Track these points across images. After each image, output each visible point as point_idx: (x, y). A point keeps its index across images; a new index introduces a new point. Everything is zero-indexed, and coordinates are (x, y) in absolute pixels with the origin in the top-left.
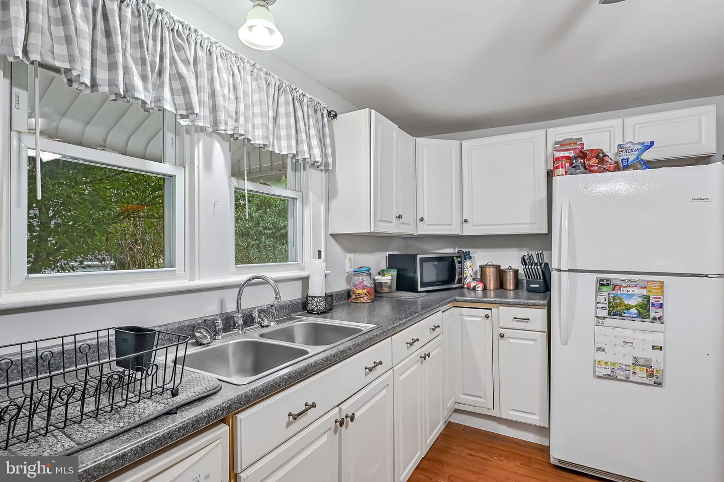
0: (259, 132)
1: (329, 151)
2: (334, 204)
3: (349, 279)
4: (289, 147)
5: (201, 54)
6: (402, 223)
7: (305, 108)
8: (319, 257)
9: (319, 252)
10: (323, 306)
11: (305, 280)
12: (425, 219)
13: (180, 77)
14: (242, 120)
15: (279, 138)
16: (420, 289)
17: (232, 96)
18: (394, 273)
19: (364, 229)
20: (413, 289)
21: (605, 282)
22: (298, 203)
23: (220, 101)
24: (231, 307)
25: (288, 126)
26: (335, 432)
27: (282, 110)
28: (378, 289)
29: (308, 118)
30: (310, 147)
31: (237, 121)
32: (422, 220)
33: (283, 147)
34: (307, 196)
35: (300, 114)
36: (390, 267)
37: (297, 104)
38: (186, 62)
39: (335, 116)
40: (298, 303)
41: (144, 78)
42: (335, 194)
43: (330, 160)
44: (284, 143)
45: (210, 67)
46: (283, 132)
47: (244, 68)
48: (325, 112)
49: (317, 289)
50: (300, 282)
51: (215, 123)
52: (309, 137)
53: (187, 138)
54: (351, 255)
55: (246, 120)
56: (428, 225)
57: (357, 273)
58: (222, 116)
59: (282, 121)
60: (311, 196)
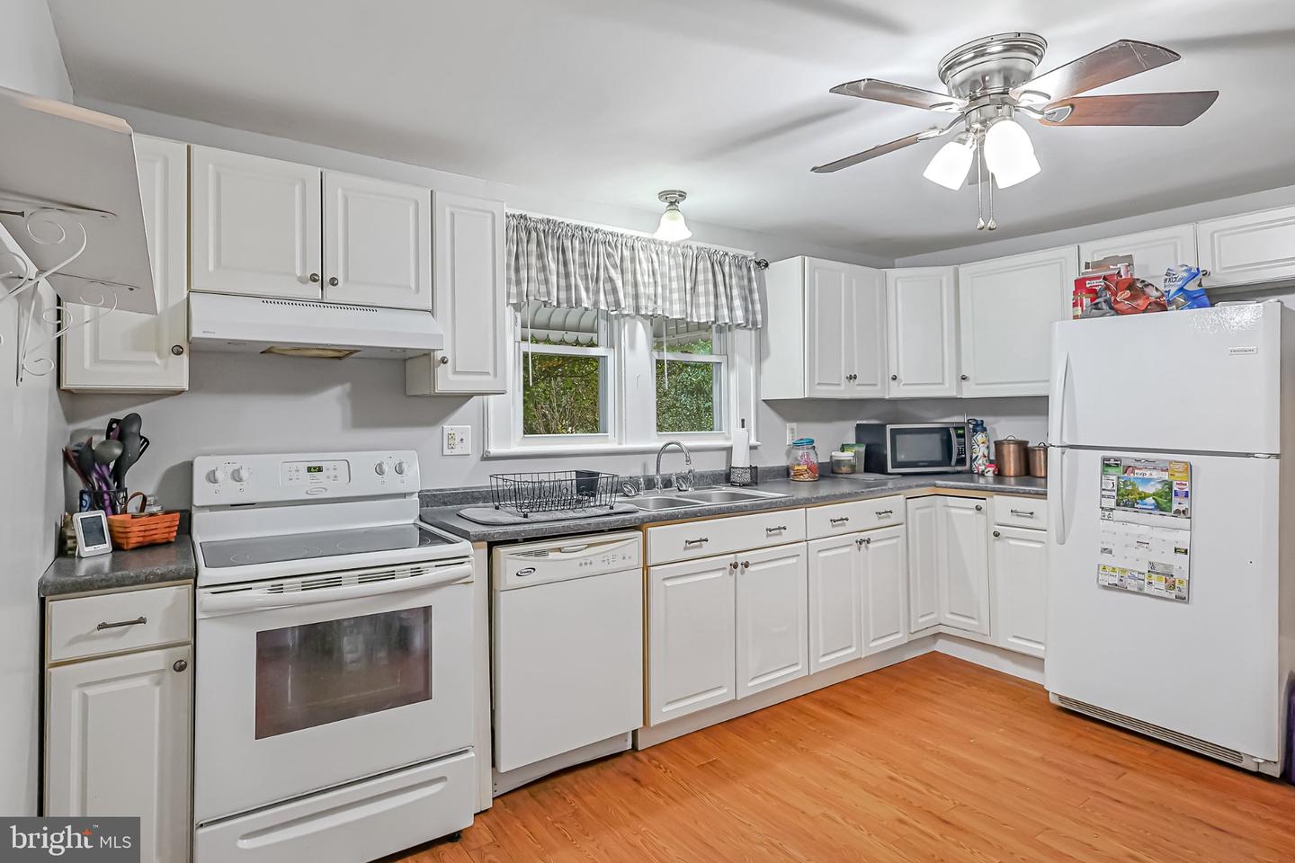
0: (676, 307)
1: (758, 307)
2: (766, 365)
3: (788, 454)
4: (708, 315)
5: (627, 253)
6: (859, 385)
7: (727, 269)
8: (743, 426)
9: (743, 421)
10: (747, 478)
11: (729, 450)
12: (901, 376)
13: (611, 280)
14: (660, 302)
15: (698, 306)
16: (890, 470)
17: (651, 280)
18: (862, 449)
19: (798, 394)
20: (883, 471)
21: (1112, 461)
22: (723, 367)
23: (641, 289)
24: (652, 471)
25: (707, 293)
26: (731, 574)
27: (701, 277)
28: (835, 468)
29: (731, 277)
30: (731, 309)
31: (655, 303)
32: (894, 378)
33: (703, 315)
34: (733, 361)
35: (719, 278)
36: (858, 441)
37: (717, 268)
38: (615, 266)
39: (767, 265)
40: (722, 475)
41: (587, 290)
42: (768, 354)
43: (759, 317)
44: (703, 311)
45: (633, 260)
46: (702, 300)
47: (662, 251)
48: (752, 265)
49: (741, 460)
50: (724, 453)
51: (637, 309)
52: (730, 298)
53: (616, 322)
54: (794, 425)
55: (664, 299)
56: (904, 385)
57: (797, 445)
58: (643, 302)
59: (701, 289)
60: (737, 358)
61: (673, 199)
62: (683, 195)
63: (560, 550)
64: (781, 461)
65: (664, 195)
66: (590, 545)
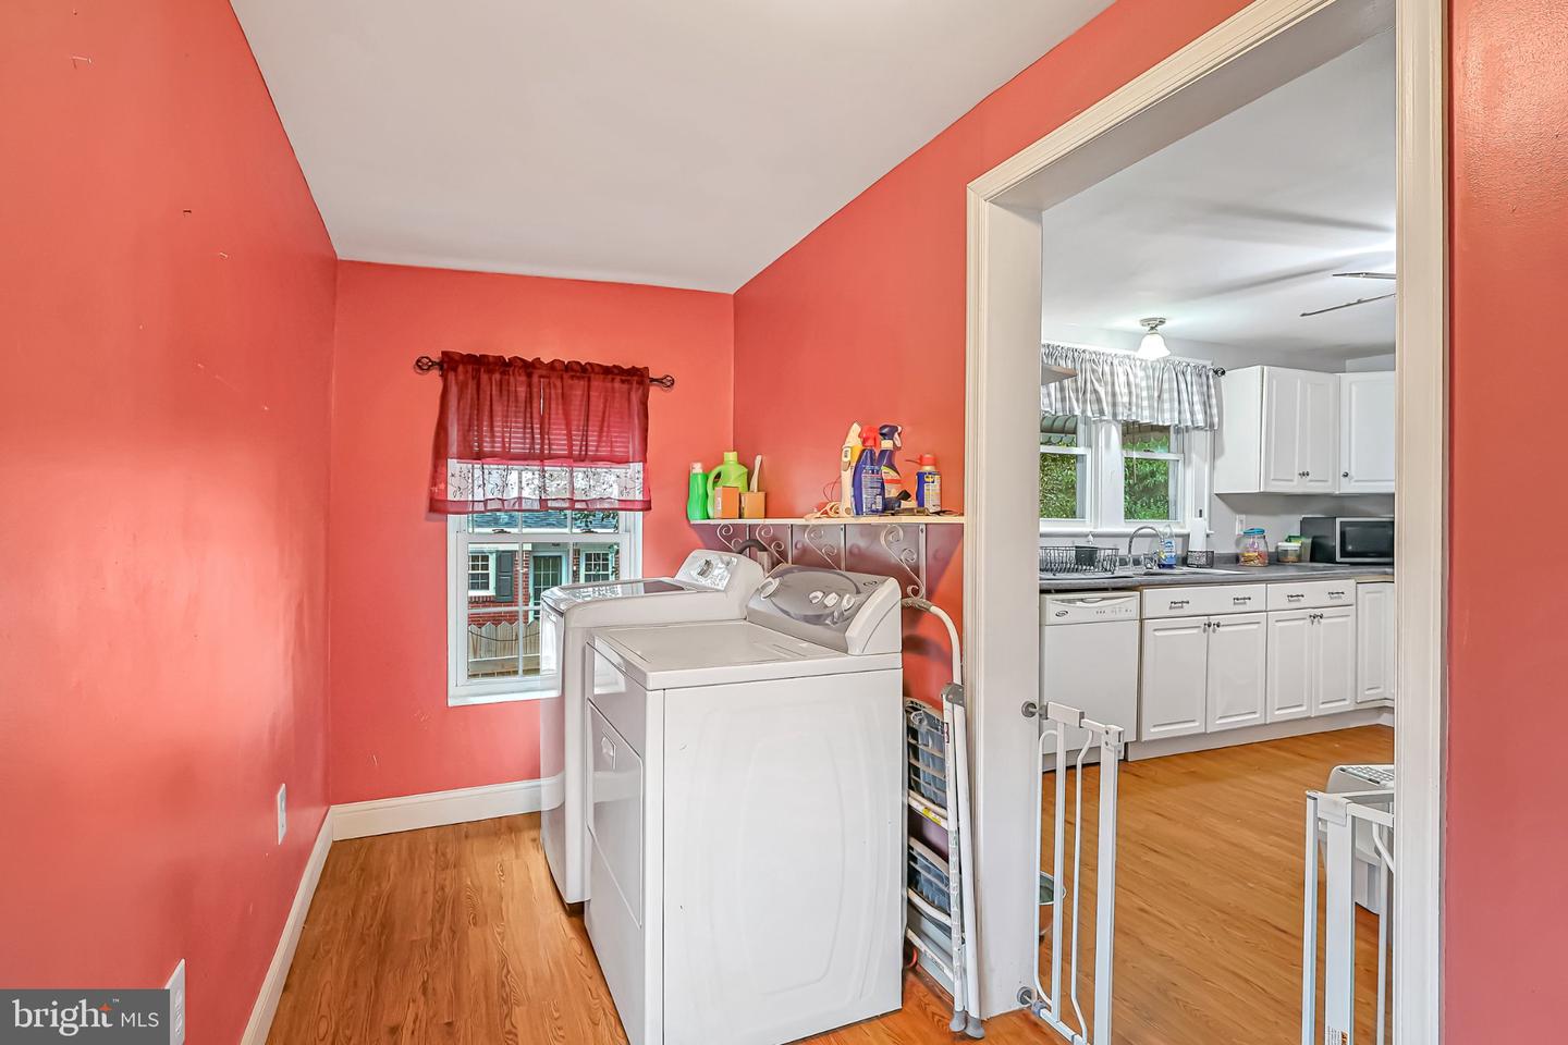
0: (1146, 413)
1: (1215, 411)
2: (1218, 463)
3: (1238, 543)
4: (1172, 419)
5: (1107, 369)
6: (1311, 481)
7: (1189, 378)
8: (1201, 516)
9: (1201, 511)
10: (1203, 560)
11: (1186, 537)
12: (1352, 473)
13: (1096, 391)
14: (1134, 409)
15: (1163, 411)
16: (1338, 559)
17: (1126, 391)
18: (1309, 541)
19: (1253, 489)
20: (1331, 560)
22: (1180, 463)
23: (1119, 399)
24: (1123, 552)
25: (1171, 400)
26: (1205, 631)
27: (1166, 386)
28: (1282, 558)
29: (1192, 384)
30: (1192, 414)
31: (1130, 410)
32: (1346, 475)
33: (1166, 419)
34: (1190, 458)
35: (1183, 386)
36: (1303, 534)
37: (1181, 378)
38: (1099, 381)
39: (1223, 373)
40: (1180, 558)
41: (1077, 400)
42: (1222, 453)
43: (1216, 420)
44: (1167, 415)
45: (1112, 374)
46: (1167, 406)
47: (1135, 365)
48: (1211, 373)
49: (1198, 545)
50: (1180, 539)
51: (1115, 415)
52: (1191, 404)
53: (1093, 426)
54: (1243, 517)
55: (1137, 406)
56: (1356, 481)
57: (1247, 534)
58: (1120, 409)
59: (1166, 396)
60: (1194, 456)
61: (1154, 325)
62: (1162, 322)
63: (1082, 600)
64: (1231, 550)
65: (1145, 322)
66: (1104, 599)
